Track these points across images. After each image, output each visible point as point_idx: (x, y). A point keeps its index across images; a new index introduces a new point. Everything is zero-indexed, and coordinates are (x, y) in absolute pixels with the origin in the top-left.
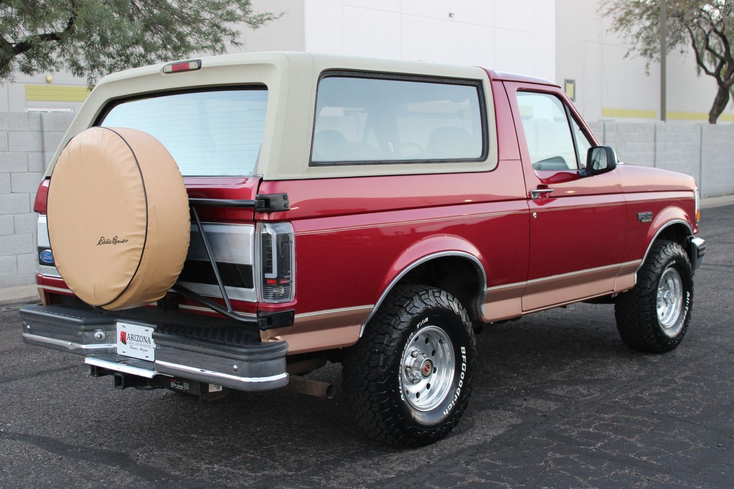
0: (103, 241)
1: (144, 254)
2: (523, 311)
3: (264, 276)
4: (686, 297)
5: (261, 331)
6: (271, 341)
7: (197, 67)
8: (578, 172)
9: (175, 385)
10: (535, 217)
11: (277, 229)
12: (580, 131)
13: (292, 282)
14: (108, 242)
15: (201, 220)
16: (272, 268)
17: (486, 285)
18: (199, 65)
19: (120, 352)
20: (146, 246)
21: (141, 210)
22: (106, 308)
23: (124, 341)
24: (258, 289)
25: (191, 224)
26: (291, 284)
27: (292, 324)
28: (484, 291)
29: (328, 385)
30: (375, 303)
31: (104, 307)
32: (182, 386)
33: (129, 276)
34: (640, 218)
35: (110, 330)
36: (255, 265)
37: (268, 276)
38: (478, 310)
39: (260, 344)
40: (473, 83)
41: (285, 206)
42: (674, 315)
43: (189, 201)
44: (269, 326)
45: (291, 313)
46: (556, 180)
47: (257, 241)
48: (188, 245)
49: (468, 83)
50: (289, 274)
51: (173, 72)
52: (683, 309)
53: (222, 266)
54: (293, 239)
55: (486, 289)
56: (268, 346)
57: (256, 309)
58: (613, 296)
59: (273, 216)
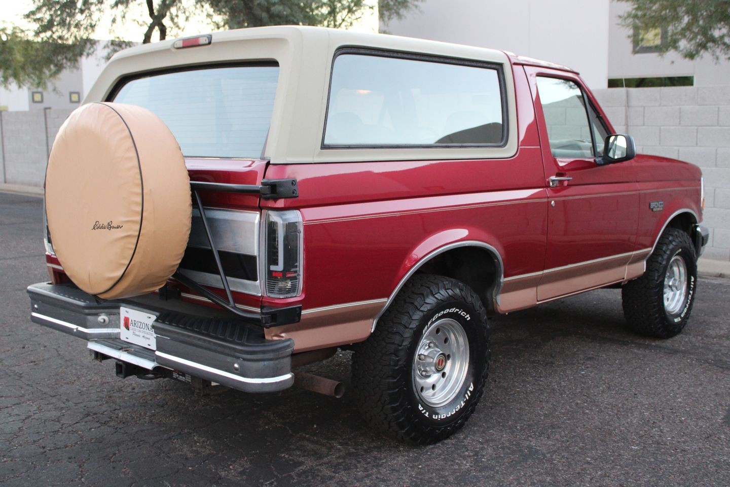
0: (98, 226)
1: (139, 242)
2: (538, 301)
3: (269, 268)
4: (690, 282)
5: (265, 328)
6: (275, 338)
7: (207, 42)
8: (595, 160)
9: (178, 376)
10: (554, 205)
11: (284, 217)
12: (597, 119)
13: (299, 275)
14: (103, 227)
15: (203, 205)
16: (278, 260)
17: (503, 276)
18: (210, 41)
19: (123, 338)
20: (141, 233)
21: (137, 194)
22: (102, 297)
23: (127, 327)
24: (263, 281)
25: (193, 208)
26: (298, 277)
27: (299, 321)
28: (500, 282)
29: (337, 383)
30: (388, 297)
31: (100, 296)
32: (184, 378)
33: (123, 265)
34: (651, 207)
35: (114, 315)
36: (259, 256)
37: (273, 268)
38: (494, 300)
39: (264, 342)
40: (494, 66)
41: (293, 193)
42: (678, 301)
43: (191, 184)
44: (272, 323)
45: (298, 309)
46: (573, 167)
47: (262, 230)
48: (189, 232)
49: (489, 66)
50: (296, 267)
51: (184, 47)
52: (687, 293)
53: (224, 255)
54: (301, 229)
55: (503, 280)
56: (272, 345)
57: (260, 304)
58: (623, 284)
59: (281, 203)
